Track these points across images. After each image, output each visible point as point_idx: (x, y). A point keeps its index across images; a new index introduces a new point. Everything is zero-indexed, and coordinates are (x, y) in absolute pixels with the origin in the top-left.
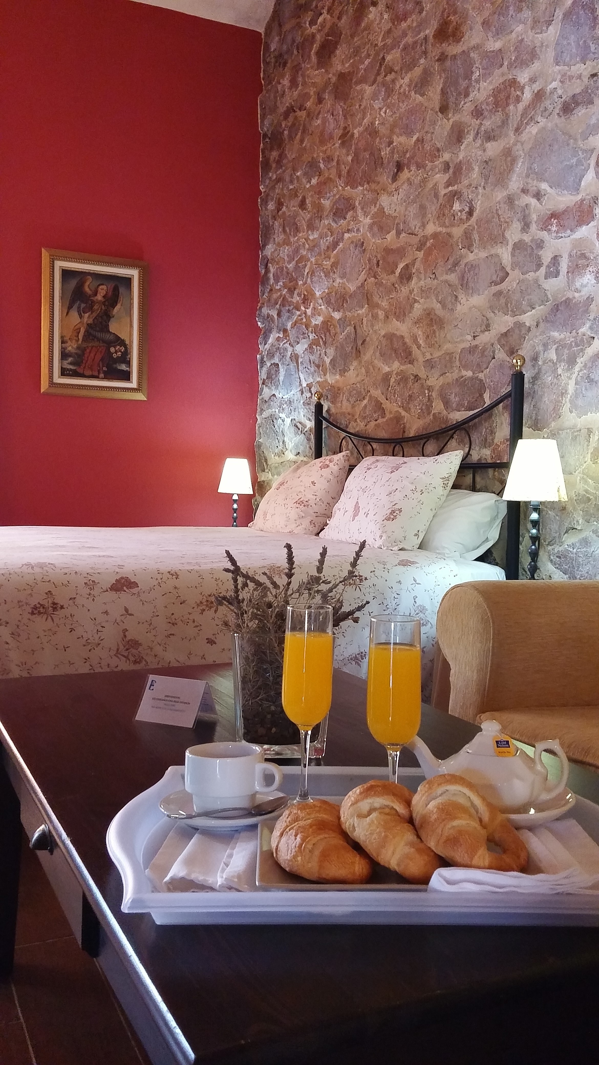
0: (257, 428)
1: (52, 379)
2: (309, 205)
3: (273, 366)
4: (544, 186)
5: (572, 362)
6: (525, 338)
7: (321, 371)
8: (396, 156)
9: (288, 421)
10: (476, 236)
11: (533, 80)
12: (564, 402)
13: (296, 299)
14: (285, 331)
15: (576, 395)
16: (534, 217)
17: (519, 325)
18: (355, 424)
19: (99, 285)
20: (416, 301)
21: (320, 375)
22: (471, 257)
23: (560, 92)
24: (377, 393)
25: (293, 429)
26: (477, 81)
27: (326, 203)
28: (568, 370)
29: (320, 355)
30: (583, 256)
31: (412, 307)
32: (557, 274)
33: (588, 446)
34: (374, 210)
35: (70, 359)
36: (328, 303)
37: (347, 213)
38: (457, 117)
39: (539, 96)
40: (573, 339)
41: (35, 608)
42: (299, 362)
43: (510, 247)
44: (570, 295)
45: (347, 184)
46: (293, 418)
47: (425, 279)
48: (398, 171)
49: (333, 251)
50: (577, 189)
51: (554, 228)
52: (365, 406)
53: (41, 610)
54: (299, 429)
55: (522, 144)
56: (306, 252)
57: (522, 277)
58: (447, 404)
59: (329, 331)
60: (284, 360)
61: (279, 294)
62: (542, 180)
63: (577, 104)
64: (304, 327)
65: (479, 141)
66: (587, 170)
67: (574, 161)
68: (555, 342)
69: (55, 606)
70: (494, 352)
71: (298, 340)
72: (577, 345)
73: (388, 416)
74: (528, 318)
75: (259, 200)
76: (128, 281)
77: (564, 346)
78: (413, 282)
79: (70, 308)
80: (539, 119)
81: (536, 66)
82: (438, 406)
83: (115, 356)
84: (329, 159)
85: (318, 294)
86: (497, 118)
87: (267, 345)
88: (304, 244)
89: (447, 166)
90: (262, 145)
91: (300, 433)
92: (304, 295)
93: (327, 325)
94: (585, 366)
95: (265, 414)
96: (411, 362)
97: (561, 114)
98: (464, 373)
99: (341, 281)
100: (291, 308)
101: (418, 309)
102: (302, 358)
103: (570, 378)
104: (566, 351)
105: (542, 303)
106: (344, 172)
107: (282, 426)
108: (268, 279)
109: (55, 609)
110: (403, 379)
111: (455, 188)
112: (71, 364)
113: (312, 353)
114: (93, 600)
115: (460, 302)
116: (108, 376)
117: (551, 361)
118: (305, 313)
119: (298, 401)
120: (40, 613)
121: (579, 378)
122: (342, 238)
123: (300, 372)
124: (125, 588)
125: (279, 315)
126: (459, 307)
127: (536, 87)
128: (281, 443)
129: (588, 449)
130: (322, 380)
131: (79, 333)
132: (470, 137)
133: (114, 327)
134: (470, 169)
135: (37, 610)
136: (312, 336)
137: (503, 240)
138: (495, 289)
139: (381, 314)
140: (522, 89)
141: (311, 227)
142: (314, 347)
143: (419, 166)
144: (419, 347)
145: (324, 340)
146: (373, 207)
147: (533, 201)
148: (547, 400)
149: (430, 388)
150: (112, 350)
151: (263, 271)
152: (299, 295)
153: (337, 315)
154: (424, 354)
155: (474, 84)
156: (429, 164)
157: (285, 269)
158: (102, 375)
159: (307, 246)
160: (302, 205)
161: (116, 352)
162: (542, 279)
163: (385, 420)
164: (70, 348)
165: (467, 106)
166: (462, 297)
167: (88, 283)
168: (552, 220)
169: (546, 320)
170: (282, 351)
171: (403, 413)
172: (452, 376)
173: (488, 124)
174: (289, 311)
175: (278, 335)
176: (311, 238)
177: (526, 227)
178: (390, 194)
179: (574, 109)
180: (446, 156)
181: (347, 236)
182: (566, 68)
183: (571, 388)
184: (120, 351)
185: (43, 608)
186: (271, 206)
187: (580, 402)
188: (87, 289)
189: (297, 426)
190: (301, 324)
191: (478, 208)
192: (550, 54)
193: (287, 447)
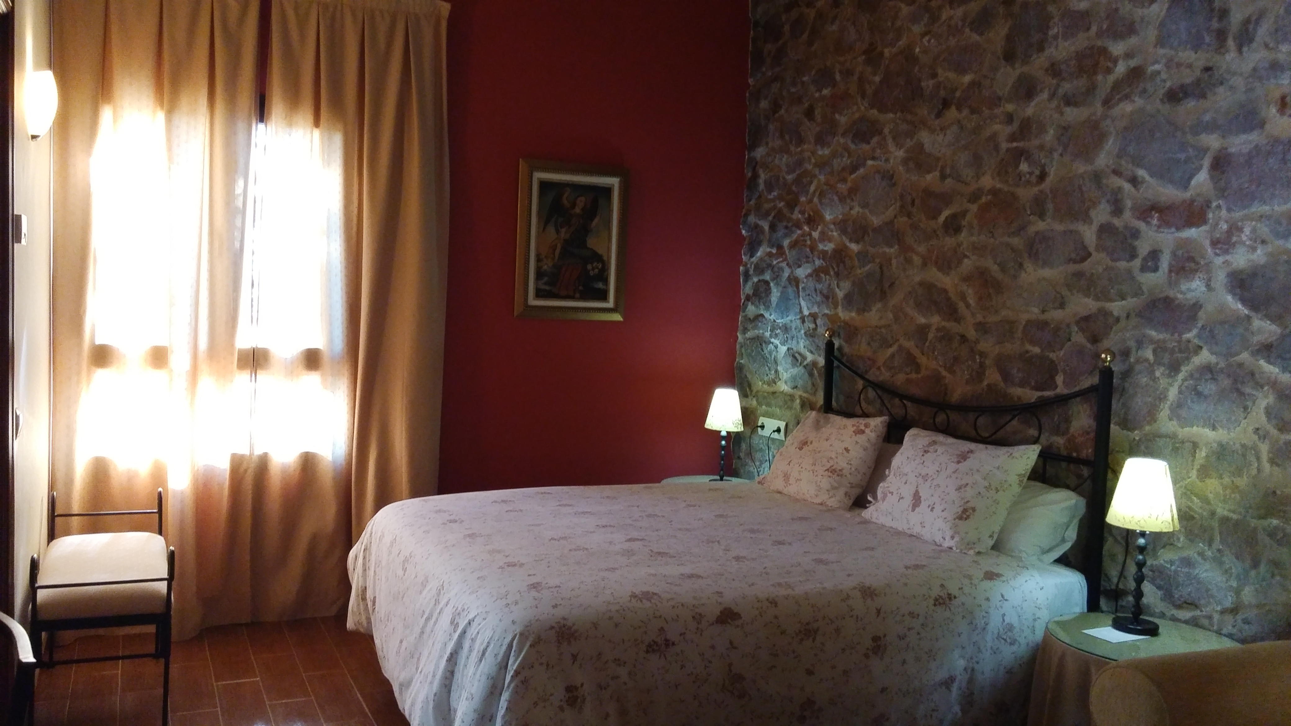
0: (738, 347)
1: (527, 302)
2: (818, 118)
3: (762, 283)
4: (1141, 173)
5: (1174, 368)
6: (1111, 328)
7: (830, 304)
8: (942, 93)
9: (783, 349)
10: (1050, 206)
11: (1129, 55)
12: (1161, 407)
13: (797, 215)
14: (780, 247)
15: (1179, 405)
16: (1129, 203)
17: (1106, 313)
18: (878, 373)
19: (578, 196)
20: (966, 256)
21: (828, 307)
22: (1041, 226)
23: (1164, 76)
24: (909, 344)
25: (790, 360)
26: (1056, 37)
27: (842, 119)
28: (1169, 376)
29: (830, 285)
30: (1191, 259)
31: (960, 262)
32: (1156, 269)
33: (1193, 461)
34: (909, 143)
35: (546, 279)
36: (844, 231)
37: (871, 138)
38: (1025, 69)
39: (1136, 74)
40: (1176, 344)
41: (649, 646)
42: (800, 288)
43: (1095, 227)
44: (1171, 294)
45: (872, 106)
46: (790, 346)
47: (979, 235)
48: (943, 108)
49: (851, 174)
50: (1186, 187)
51: (1155, 222)
52: (893, 356)
53: (655, 647)
54: (797, 360)
55: (1113, 121)
56: (811, 167)
57: (1110, 263)
58: (1006, 377)
59: (844, 262)
60: (779, 280)
61: (772, 204)
62: (1139, 165)
63: (1186, 95)
64: (808, 250)
65: (1054, 103)
66: (1199, 169)
67: (1182, 156)
68: (1152, 341)
69: (668, 643)
70: (1070, 334)
71: (800, 263)
72: (1181, 351)
73: (924, 373)
74: (1116, 307)
75: (747, 95)
76: (607, 191)
77: (1165, 349)
78: (963, 235)
79: (546, 223)
80: (1136, 99)
81: (1133, 41)
82: (993, 376)
83: (592, 273)
84: (848, 73)
85: (828, 217)
86: (1081, 83)
87: (754, 258)
88: (810, 158)
89: (1010, 118)
90: (752, 32)
91: (798, 364)
92: (810, 215)
93: (840, 255)
94: (1191, 376)
95: (749, 334)
96: (958, 320)
97: (1165, 100)
98: (1029, 347)
99: (861, 210)
100: (790, 224)
101: (967, 265)
102: (803, 282)
103: (1171, 385)
104: (1167, 356)
105: (1136, 295)
106: (869, 91)
107: (774, 353)
108: (757, 185)
109: (667, 646)
110: (946, 337)
111: (1021, 144)
112: (546, 284)
113: (819, 280)
114: (701, 635)
115: (1025, 270)
116: (584, 297)
117: (1147, 360)
118: (810, 235)
119: (798, 330)
120: (654, 651)
121: (1183, 388)
122: (864, 165)
123: (801, 299)
124: (729, 621)
125: (773, 227)
126: (1023, 275)
127: (1133, 63)
128: (773, 372)
129: (1193, 465)
130: (832, 313)
131: (554, 250)
132: (1045, 95)
133: (591, 242)
134: (1042, 129)
135: (652, 648)
136: (818, 263)
137: (1087, 219)
138: (1073, 268)
139: (917, 260)
140: (1115, 61)
141: (820, 140)
142: (823, 275)
143: (973, 111)
144: (968, 306)
145: (836, 270)
146: (908, 140)
147: (1127, 186)
148: (1139, 402)
149: (982, 354)
150: (589, 267)
151: (750, 174)
152: (802, 212)
153: (854, 247)
154: (973, 315)
155: (1050, 40)
156: (986, 112)
157: (781, 179)
158: (577, 295)
159: (813, 161)
160: (809, 113)
161: (593, 269)
162: (1136, 272)
163: (919, 376)
164: (545, 267)
165: (1039, 62)
166: (1029, 266)
167: (565, 196)
168: (1153, 213)
169: (1139, 315)
170: (776, 269)
171: (944, 373)
172: (1011, 348)
173: (1067, 87)
174: (786, 227)
175: (768, 250)
176: (820, 153)
177: (1118, 211)
178: (932, 131)
179: (1182, 100)
180: (1010, 107)
181: (870, 163)
182: (1173, 53)
183: (1173, 393)
184: (597, 268)
185: (657, 645)
186: (764, 104)
187: (1183, 413)
188: (565, 202)
189: (795, 357)
190: (805, 245)
191: (1052, 173)
192: (1152, 34)
193: (781, 377)
